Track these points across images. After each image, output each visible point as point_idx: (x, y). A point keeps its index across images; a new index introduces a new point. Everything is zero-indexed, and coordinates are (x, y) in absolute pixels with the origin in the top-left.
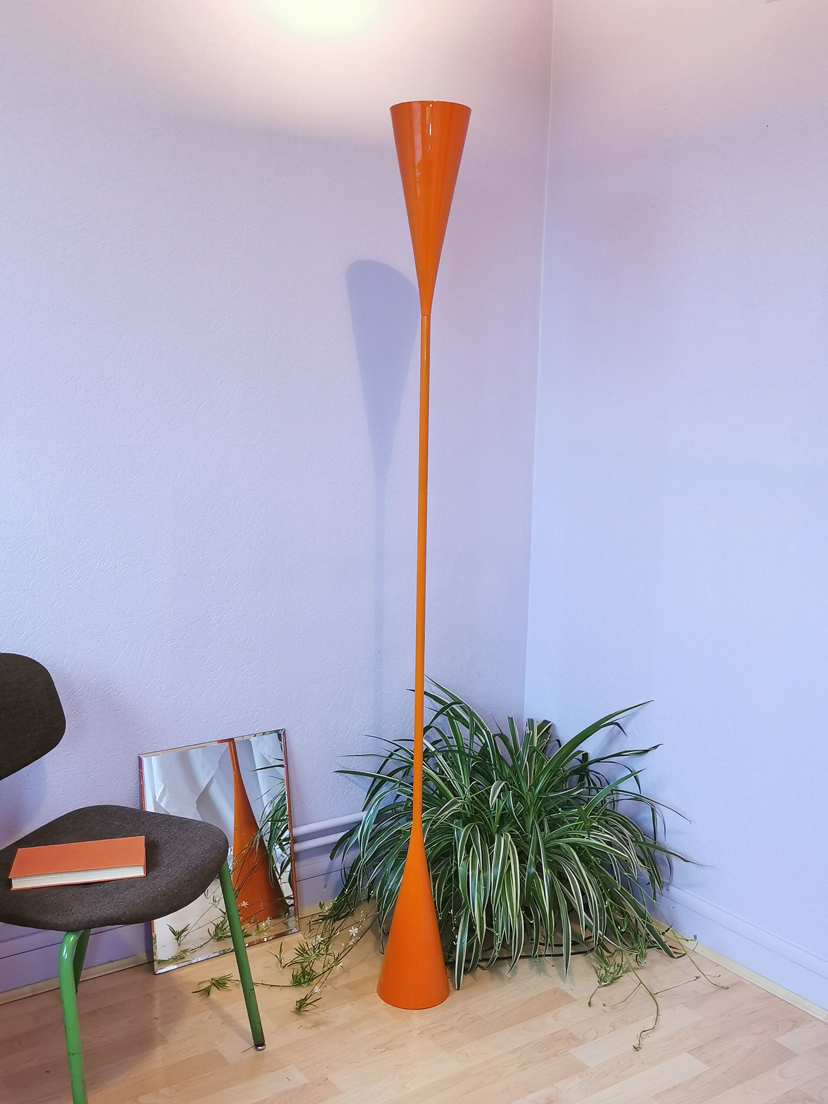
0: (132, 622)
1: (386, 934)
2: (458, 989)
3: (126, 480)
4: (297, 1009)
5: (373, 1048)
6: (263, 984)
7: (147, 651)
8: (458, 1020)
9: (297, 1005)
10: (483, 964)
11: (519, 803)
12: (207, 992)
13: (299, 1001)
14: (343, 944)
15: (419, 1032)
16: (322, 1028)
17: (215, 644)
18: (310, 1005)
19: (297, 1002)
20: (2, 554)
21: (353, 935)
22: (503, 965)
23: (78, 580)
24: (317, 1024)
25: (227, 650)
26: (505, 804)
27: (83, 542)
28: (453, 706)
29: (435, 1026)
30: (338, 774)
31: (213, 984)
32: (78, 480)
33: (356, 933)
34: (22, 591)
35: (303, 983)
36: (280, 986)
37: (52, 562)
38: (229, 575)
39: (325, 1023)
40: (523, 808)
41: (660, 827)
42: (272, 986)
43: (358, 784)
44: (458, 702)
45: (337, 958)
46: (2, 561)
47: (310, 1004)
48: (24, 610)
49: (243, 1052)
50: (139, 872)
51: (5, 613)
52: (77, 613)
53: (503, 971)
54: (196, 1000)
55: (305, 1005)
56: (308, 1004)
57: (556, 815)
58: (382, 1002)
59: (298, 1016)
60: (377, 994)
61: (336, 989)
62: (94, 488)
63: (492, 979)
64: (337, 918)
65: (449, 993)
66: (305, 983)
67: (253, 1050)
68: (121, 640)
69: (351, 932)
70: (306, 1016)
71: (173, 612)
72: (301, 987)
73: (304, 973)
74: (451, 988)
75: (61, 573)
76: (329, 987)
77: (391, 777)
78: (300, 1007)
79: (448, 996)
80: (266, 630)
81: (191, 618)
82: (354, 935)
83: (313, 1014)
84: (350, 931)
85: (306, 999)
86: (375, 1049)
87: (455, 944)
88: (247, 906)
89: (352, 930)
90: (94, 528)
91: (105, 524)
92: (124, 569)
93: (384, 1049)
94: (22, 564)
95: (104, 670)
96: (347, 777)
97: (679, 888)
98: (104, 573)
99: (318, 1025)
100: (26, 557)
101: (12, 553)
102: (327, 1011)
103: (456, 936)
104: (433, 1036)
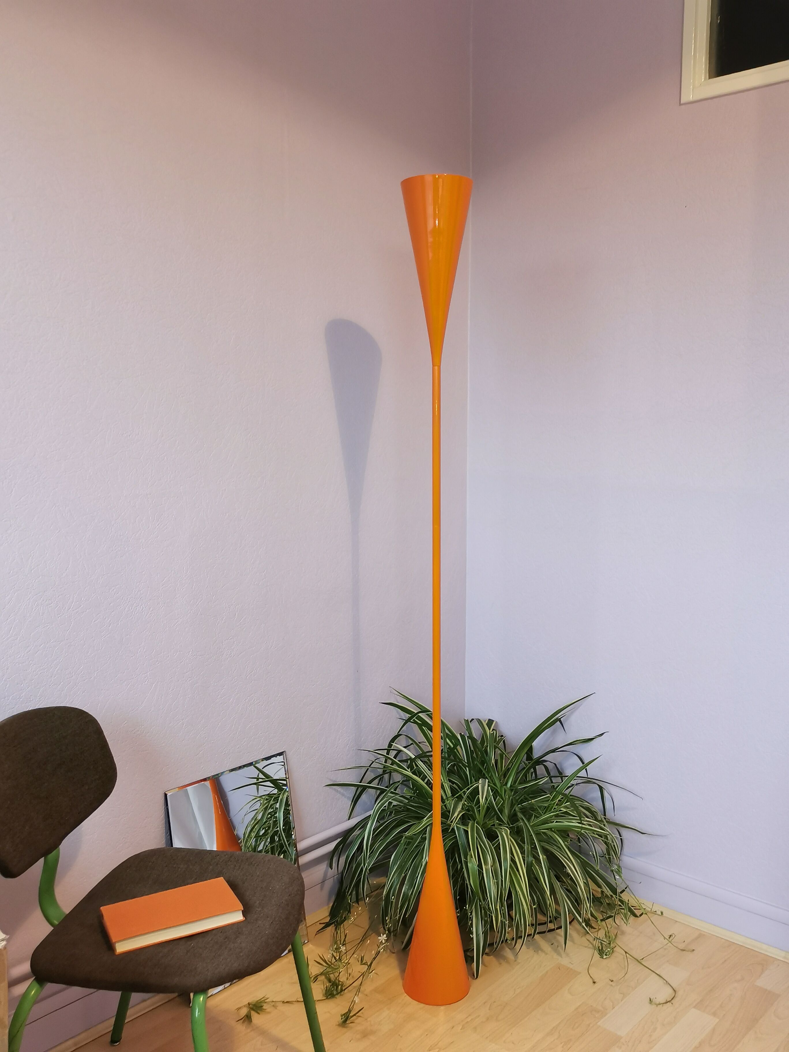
0: (157, 663)
2: (477, 977)
3: (150, 528)
6: (298, 1001)
7: (171, 690)
8: (489, 1009)
9: (342, 1019)
11: (498, 797)
12: (248, 1018)
13: (344, 1014)
14: (373, 951)
15: (461, 1027)
16: (371, 1038)
17: (227, 677)
19: (341, 1016)
20: (40, 607)
21: (382, 941)
22: (503, 948)
23: (109, 626)
24: (365, 1035)
25: (237, 682)
27: (113, 590)
28: (419, 714)
29: (472, 1020)
30: (329, 788)
31: (252, 1009)
32: (108, 529)
33: (384, 940)
34: (59, 642)
35: (336, 995)
37: (86, 611)
38: (237, 611)
39: (372, 1032)
40: (502, 801)
41: (608, 805)
43: (343, 795)
44: (425, 711)
45: (370, 965)
46: (41, 614)
47: (355, 1015)
48: (61, 660)
50: (238, 917)
51: (43, 666)
52: (109, 660)
53: (505, 954)
54: (241, 1028)
55: (350, 1017)
56: (352, 1016)
57: (527, 804)
58: (415, 1002)
59: (345, 1030)
60: (406, 995)
62: (122, 536)
65: (469, 985)
66: (337, 994)
68: (147, 682)
69: (380, 940)
70: (353, 1028)
71: (191, 650)
72: (335, 999)
73: (335, 984)
74: (470, 980)
75: (94, 622)
77: (370, 784)
78: (345, 1021)
80: (268, 660)
81: (207, 655)
82: (384, 941)
83: (358, 1025)
84: (379, 938)
85: (350, 1011)
87: (472, 937)
89: (381, 936)
90: (123, 574)
91: (132, 570)
92: (150, 613)
94: (59, 615)
95: (133, 712)
96: (335, 789)
97: (631, 857)
98: (132, 618)
99: (367, 1035)
100: (63, 608)
101: (49, 605)
102: (369, 1019)
103: (472, 929)
104: (475, 1029)
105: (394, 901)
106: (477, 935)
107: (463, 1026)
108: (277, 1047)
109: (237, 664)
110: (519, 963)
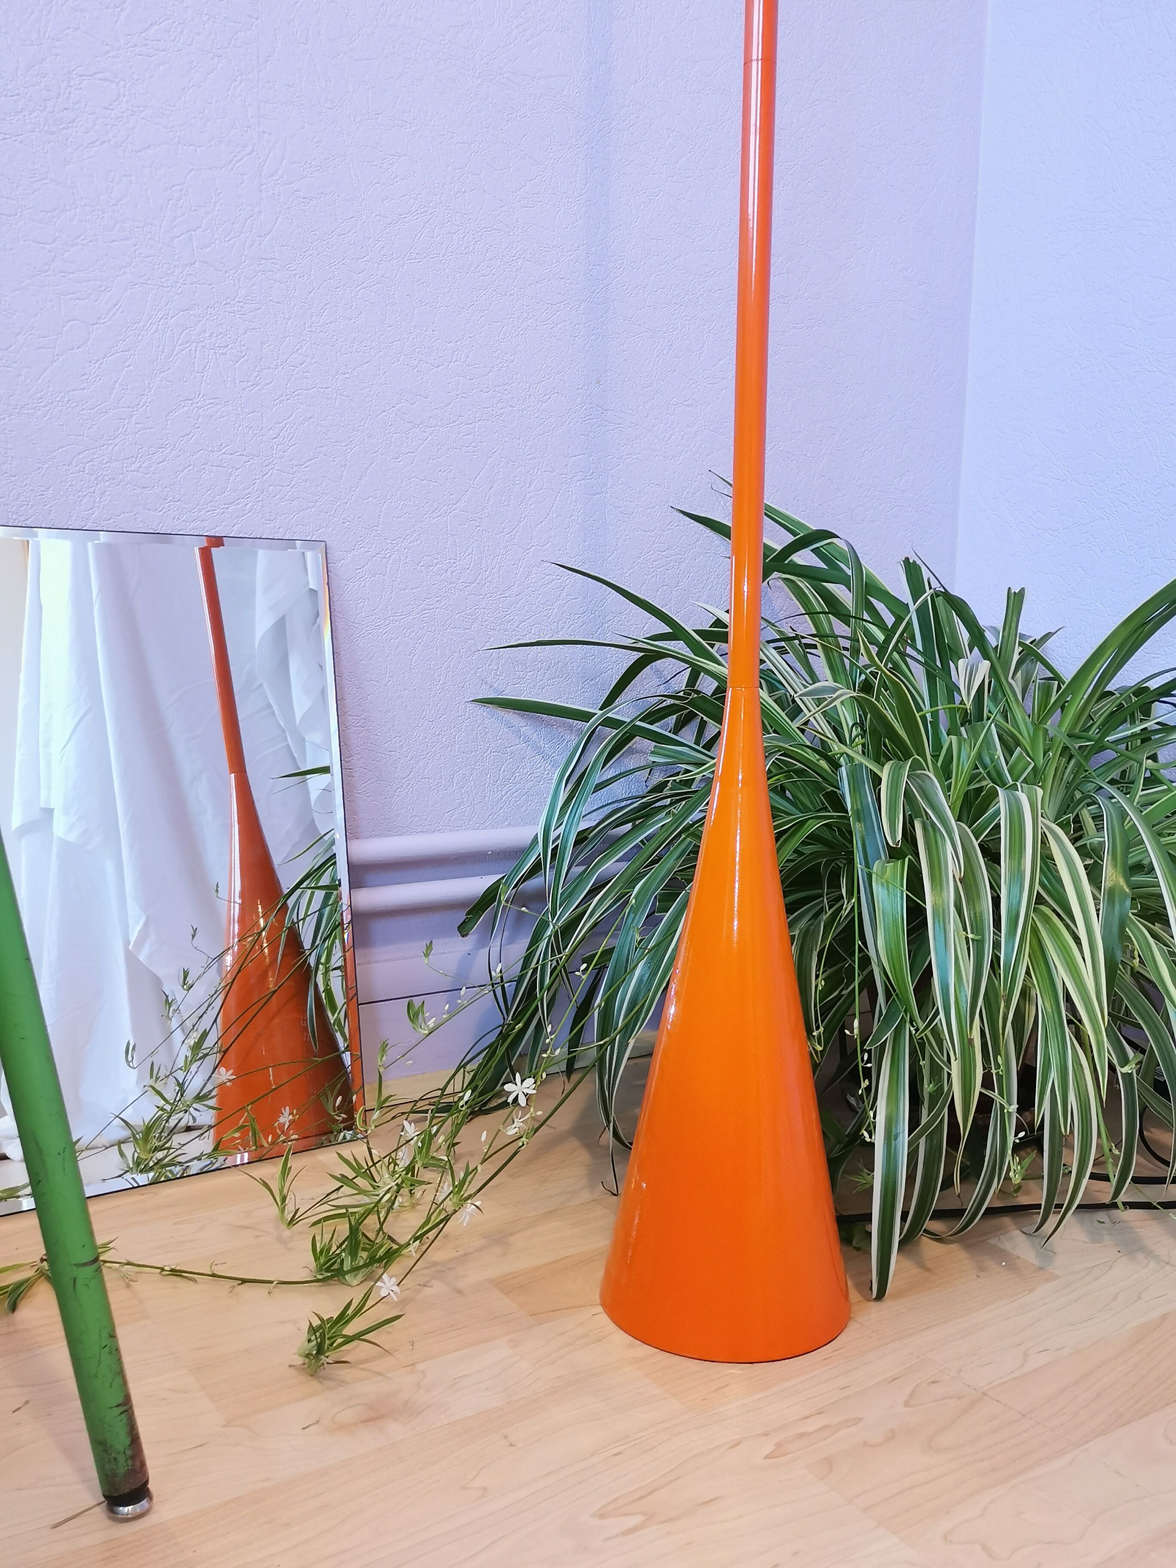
1: (624, 1144)
2: (881, 1294)
4: (307, 1356)
5: (592, 1515)
6: (214, 1275)
8: (907, 1404)
9: (309, 1341)
10: (937, 1226)
13: (318, 1329)
14: (485, 1134)
15: (769, 1448)
16: (395, 1429)
18: (356, 1343)
19: (310, 1332)
21: (517, 1102)
22: (999, 1230)
24: (378, 1414)
26: (979, 756)
29: (826, 1427)
30: (483, 711)
31: (44, 1273)
33: (528, 1097)
35: (348, 1272)
36: (271, 1282)
39: (410, 1410)
42: (244, 1281)
45: (463, 1182)
47: (358, 1336)
49: (56, 1526)
53: (1007, 1246)
55: (340, 1341)
56: (349, 1340)
58: (620, 1338)
59: (315, 1384)
60: (600, 1309)
61: (459, 1292)
63: (982, 1269)
64: (480, 1109)
65: (850, 1312)
66: (355, 1269)
67: (100, 1513)
69: (510, 1093)
70: (343, 1383)
72: (342, 1287)
73: (354, 1240)
74: (854, 1295)
76: (437, 1288)
78: (320, 1350)
79: (848, 1318)
80: (259, 212)
82: (522, 1101)
84: (508, 1087)
85: (343, 1318)
86: (602, 1516)
88: (230, 1081)
89: (515, 1084)
93: (637, 1520)
99: (382, 1417)
102: (420, 1367)
103: (871, 1114)
104: (829, 1463)
105: (584, 977)
106: (890, 1136)
107: (778, 1446)
108: (27, 1402)
109: (133, 178)
110: (1055, 1277)
